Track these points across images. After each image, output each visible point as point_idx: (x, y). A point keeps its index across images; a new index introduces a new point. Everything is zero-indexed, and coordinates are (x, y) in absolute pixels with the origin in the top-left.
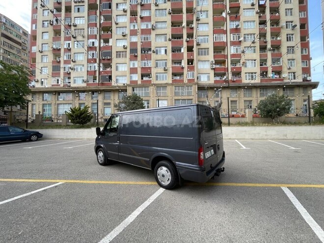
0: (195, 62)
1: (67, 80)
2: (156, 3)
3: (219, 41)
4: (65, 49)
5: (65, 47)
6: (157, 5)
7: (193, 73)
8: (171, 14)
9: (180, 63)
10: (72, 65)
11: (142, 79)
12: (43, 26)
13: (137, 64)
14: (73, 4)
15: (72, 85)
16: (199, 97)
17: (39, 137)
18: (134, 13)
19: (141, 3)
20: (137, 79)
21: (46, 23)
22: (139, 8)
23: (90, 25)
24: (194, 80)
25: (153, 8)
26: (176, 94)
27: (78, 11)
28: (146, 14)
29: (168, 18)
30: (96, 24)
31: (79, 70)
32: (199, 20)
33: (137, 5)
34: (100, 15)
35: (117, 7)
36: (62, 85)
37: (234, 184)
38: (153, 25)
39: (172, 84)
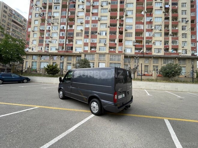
0: (123, 41)
1: (47, 48)
2: (102, 5)
3: (139, 29)
4: (47, 30)
5: (47, 29)
6: (102, 6)
7: (122, 47)
8: (110, 11)
9: (114, 41)
10: (50, 40)
11: (91, 49)
12: (35, 17)
13: (88, 41)
14: (53, 5)
15: (50, 51)
16: (124, 62)
17: (28, 80)
18: (88, 11)
19: (93, 5)
20: (88, 50)
21: (37, 15)
22: (91, 8)
23: (62, 17)
24: (122, 51)
25: (100, 8)
26: (111, 59)
27: (56, 9)
28: (95, 11)
29: (109, 14)
30: (66, 16)
31: (54, 43)
32: (127, 16)
33: (90, 6)
34: (68, 11)
35: (79, 7)
36: (44, 51)
37: (136, 116)
38: (99, 18)
39: (108, 54)
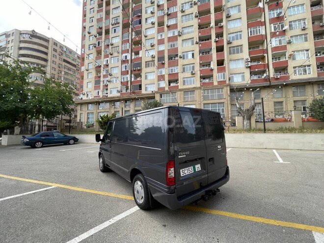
0: (226, 62)
1: (105, 92)
2: (182, 10)
3: (255, 35)
4: (104, 65)
5: (105, 63)
6: (183, 11)
7: (224, 74)
8: (197, 17)
9: (209, 65)
10: (109, 78)
11: (169, 85)
12: (89, 49)
13: (165, 71)
14: (111, 27)
15: (109, 96)
16: (232, 100)
17: (76, 141)
18: (161, 24)
19: (168, 13)
20: (164, 86)
21: (91, 46)
22: (166, 18)
23: (124, 42)
24: (225, 81)
25: (179, 14)
26: (205, 98)
27: (115, 32)
28: (172, 22)
29: (195, 22)
30: (128, 40)
31: (115, 81)
32: (230, 17)
33: (163, 17)
34: (132, 31)
35: (146, 22)
36: (101, 96)
38: (179, 32)
39: (200, 88)
